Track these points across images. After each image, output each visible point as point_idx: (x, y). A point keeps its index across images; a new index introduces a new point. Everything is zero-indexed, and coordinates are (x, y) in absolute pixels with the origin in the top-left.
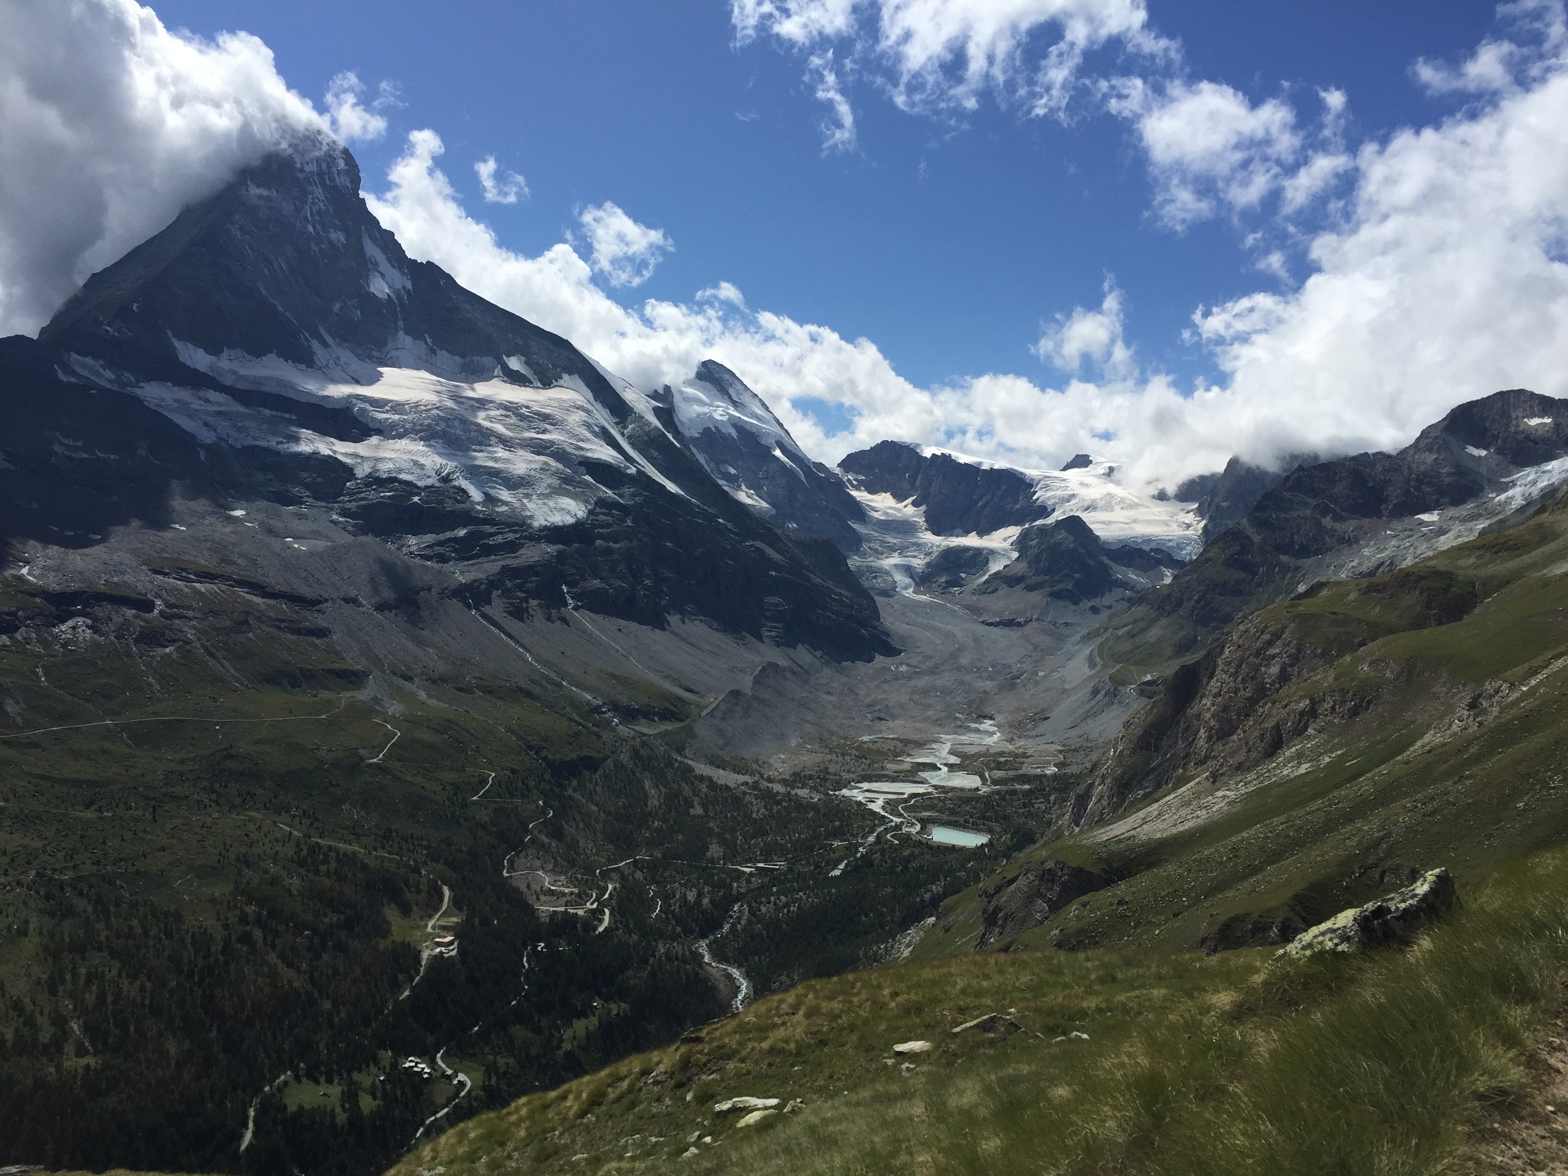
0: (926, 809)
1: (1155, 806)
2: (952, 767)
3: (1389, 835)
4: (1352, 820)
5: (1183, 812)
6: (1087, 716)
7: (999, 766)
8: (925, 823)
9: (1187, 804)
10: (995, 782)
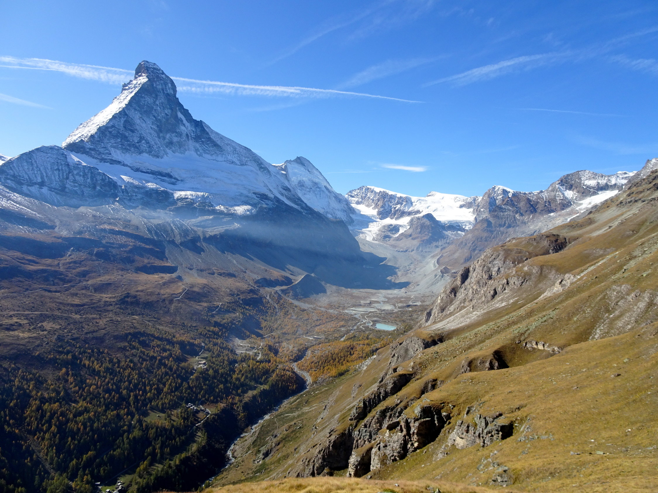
0: (374, 317)
1: (453, 317)
2: (384, 302)
3: (528, 329)
4: (517, 324)
5: (462, 319)
6: (432, 284)
7: (401, 302)
8: (375, 322)
9: (463, 316)
10: (399, 308)
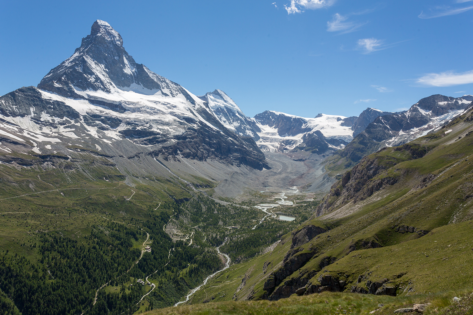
0: (278, 211)
1: (339, 209)
2: (285, 199)
3: (401, 217)
4: (391, 213)
5: (347, 211)
6: (322, 185)
7: (298, 199)
8: (278, 215)
9: (347, 209)
10: (297, 203)
